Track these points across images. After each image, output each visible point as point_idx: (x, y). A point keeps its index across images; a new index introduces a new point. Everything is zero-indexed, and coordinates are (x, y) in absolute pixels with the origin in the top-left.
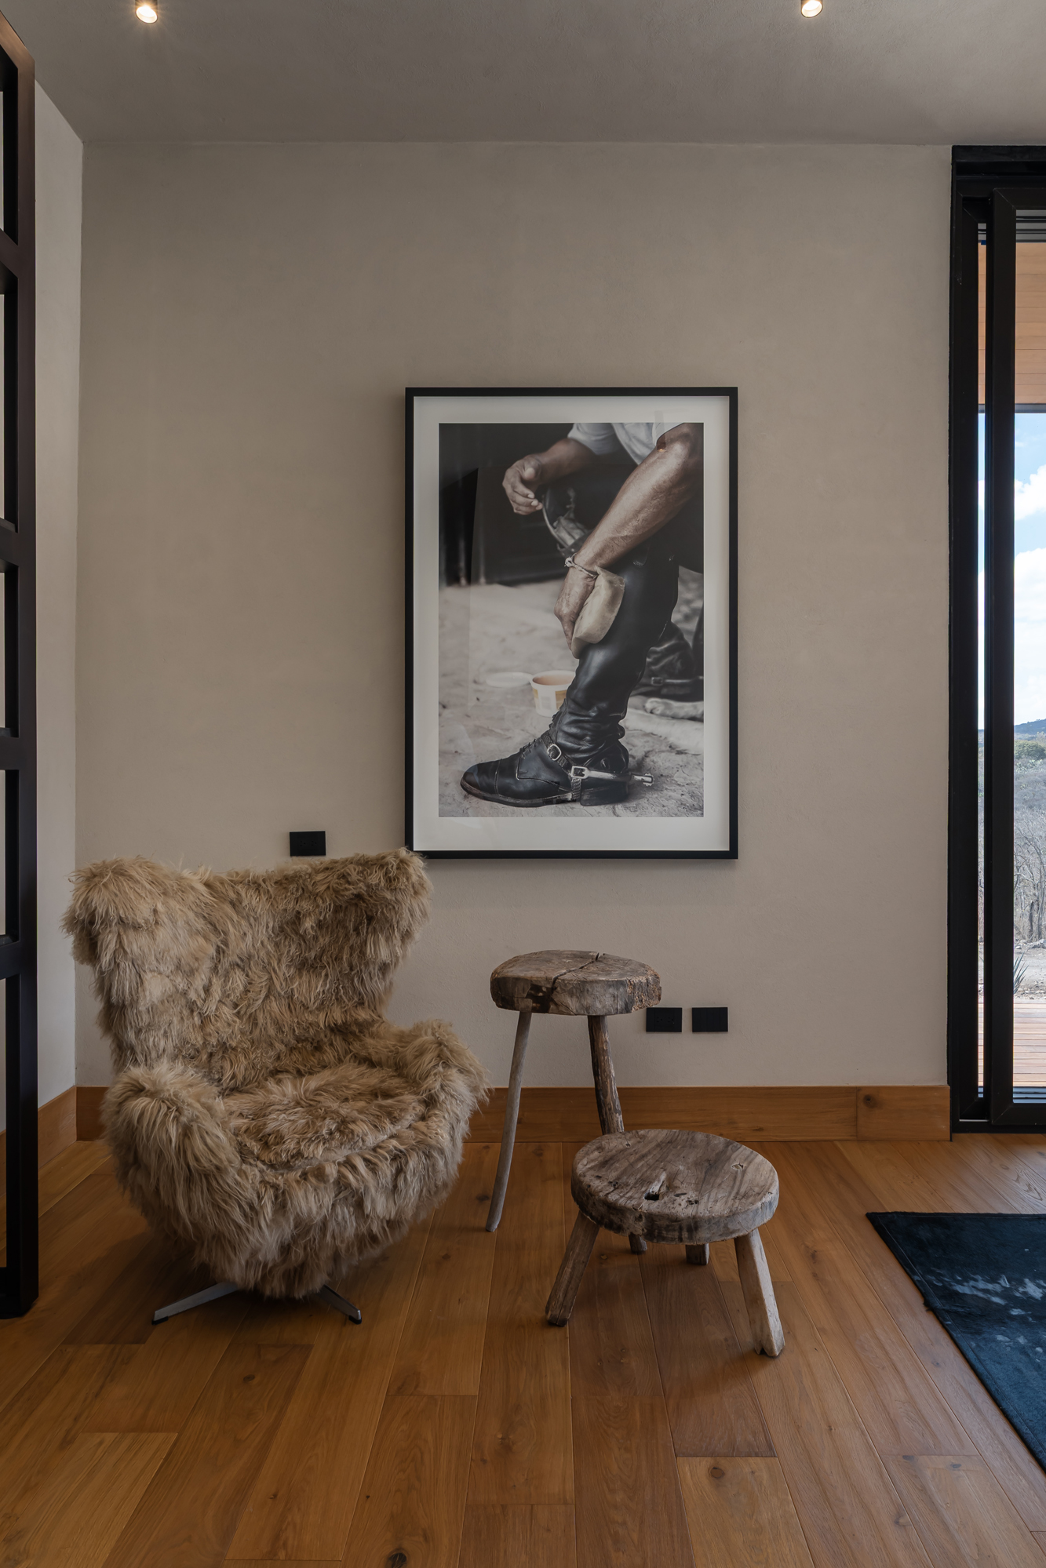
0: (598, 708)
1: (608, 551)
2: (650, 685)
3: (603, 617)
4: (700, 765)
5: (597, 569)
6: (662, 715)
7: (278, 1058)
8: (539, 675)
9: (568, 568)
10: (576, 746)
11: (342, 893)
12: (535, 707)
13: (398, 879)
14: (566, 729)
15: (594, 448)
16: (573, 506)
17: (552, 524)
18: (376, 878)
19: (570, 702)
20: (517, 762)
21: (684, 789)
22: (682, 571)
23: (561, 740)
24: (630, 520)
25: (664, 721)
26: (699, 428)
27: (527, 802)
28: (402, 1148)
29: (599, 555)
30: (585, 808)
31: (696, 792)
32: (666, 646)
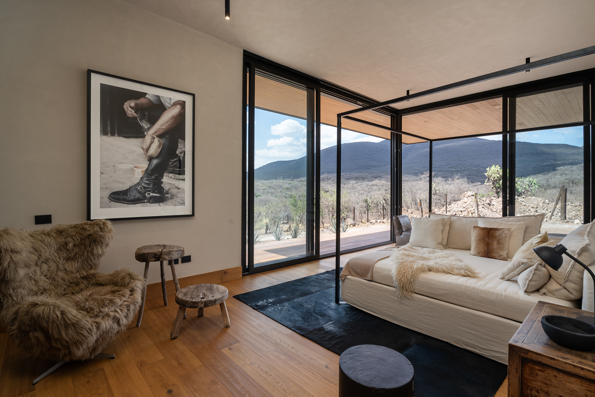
0: (155, 176)
1: (158, 132)
2: (170, 170)
3: (157, 150)
4: (184, 192)
5: (155, 137)
6: (174, 178)
7: (65, 290)
8: (136, 165)
9: (145, 135)
10: (148, 187)
11: (83, 234)
12: (135, 175)
13: (104, 228)
14: (145, 181)
15: (154, 102)
16: (147, 117)
17: (140, 121)
18: (97, 228)
19: (146, 174)
20: (129, 191)
21: (180, 198)
22: (180, 140)
23: (143, 185)
24: (165, 124)
25: (174, 180)
26: (184, 102)
27: (132, 203)
28: (128, 304)
29: (155, 132)
30: (151, 204)
31: (183, 199)
32: (175, 160)
